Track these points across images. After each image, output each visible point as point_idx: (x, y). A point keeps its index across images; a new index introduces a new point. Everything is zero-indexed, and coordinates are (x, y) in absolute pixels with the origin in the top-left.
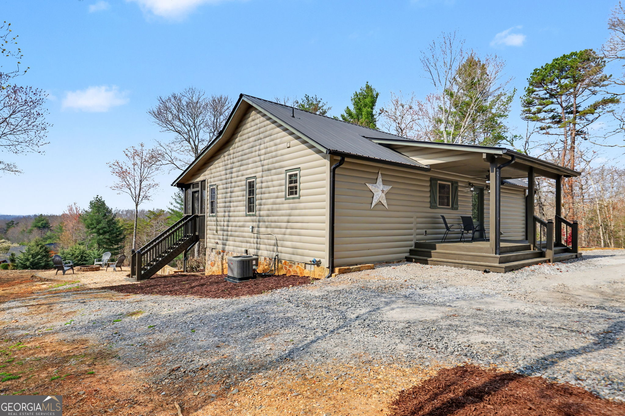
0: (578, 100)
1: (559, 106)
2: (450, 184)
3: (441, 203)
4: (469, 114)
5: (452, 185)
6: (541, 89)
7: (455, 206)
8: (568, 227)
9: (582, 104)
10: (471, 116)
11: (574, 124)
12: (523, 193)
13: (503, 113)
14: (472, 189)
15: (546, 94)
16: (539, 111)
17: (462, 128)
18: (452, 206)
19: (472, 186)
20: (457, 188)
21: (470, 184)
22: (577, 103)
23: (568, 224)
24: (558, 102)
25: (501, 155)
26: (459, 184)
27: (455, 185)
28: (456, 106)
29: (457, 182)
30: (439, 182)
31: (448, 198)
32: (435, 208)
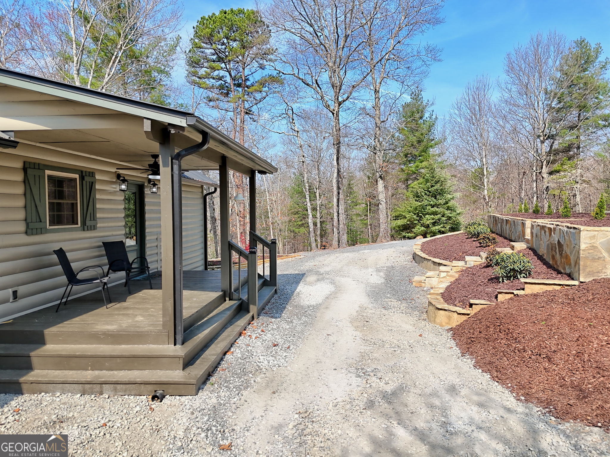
0: (247, 72)
1: (227, 74)
2: (77, 176)
3: (56, 220)
4: (116, 57)
5: (82, 178)
6: (209, 46)
7: (88, 223)
8: (265, 248)
9: (250, 78)
10: (120, 61)
11: (243, 101)
12: (200, 190)
13: (163, 67)
14: (123, 187)
15: (214, 55)
16: (207, 76)
17: (106, 76)
18: (84, 223)
19: (124, 181)
20: (92, 185)
21: (118, 176)
22: (245, 75)
23: (264, 243)
24: (227, 68)
25: (182, 128)
26: (98, 177)
27: (87, 179)
28: (96, 39)
29: (92, 174)
30: (48, 172)
31: (73, 206)
32: (42, 231)
